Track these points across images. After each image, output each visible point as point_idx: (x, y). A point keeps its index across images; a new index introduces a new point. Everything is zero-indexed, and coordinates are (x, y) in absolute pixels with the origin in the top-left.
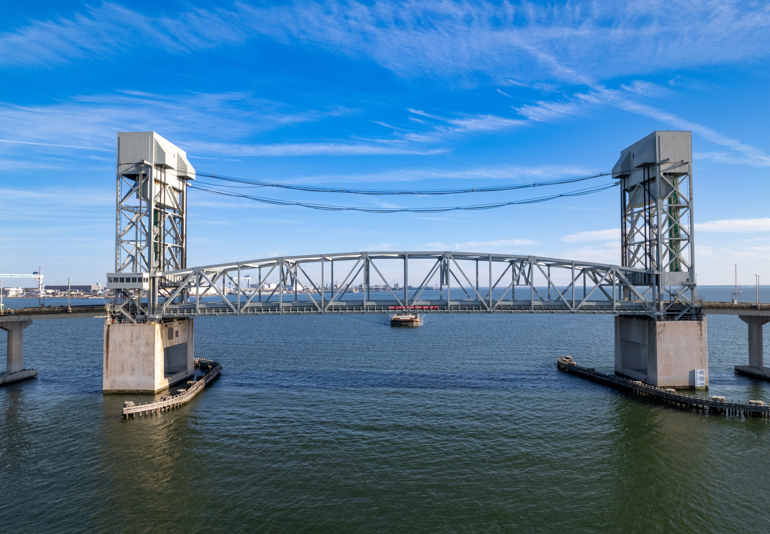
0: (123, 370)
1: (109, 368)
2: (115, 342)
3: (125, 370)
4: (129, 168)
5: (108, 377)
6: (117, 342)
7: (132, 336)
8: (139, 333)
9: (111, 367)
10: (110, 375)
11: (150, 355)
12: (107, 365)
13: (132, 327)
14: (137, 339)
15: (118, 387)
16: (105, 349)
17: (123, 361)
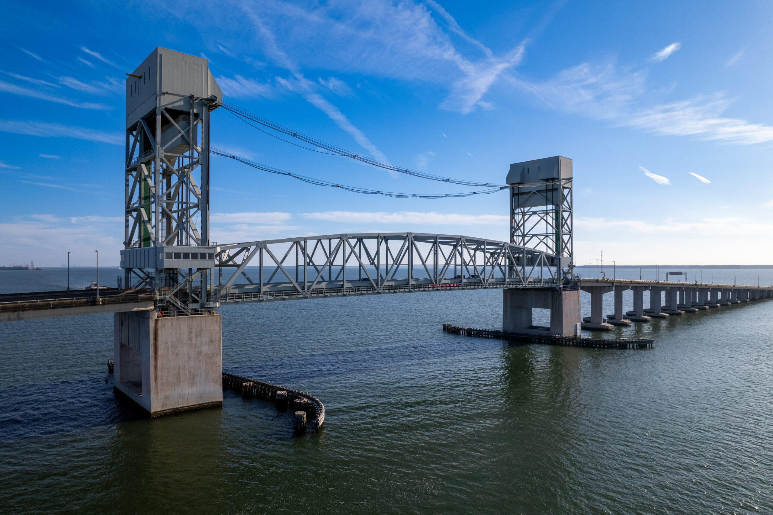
0: (179, 381)
1: (159, 380)
2: (166, 343)
3: (181, 379)
4: (175, 100)
5: (157, 393)
6: (169, 343)
7: (190, 333)
8: (199, 328)
9: (162, 379)
10: (161, 390)
11: (215, 355)
12: (156, 377)
13: (191, 319)
14: (197, 336)
15: (172, 405)
16: (152, 354)
17: (180, 368)
